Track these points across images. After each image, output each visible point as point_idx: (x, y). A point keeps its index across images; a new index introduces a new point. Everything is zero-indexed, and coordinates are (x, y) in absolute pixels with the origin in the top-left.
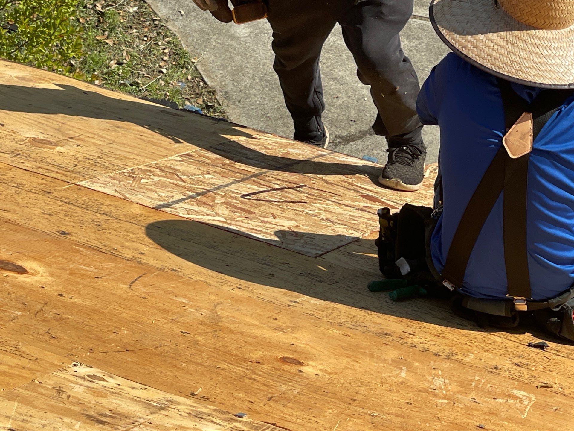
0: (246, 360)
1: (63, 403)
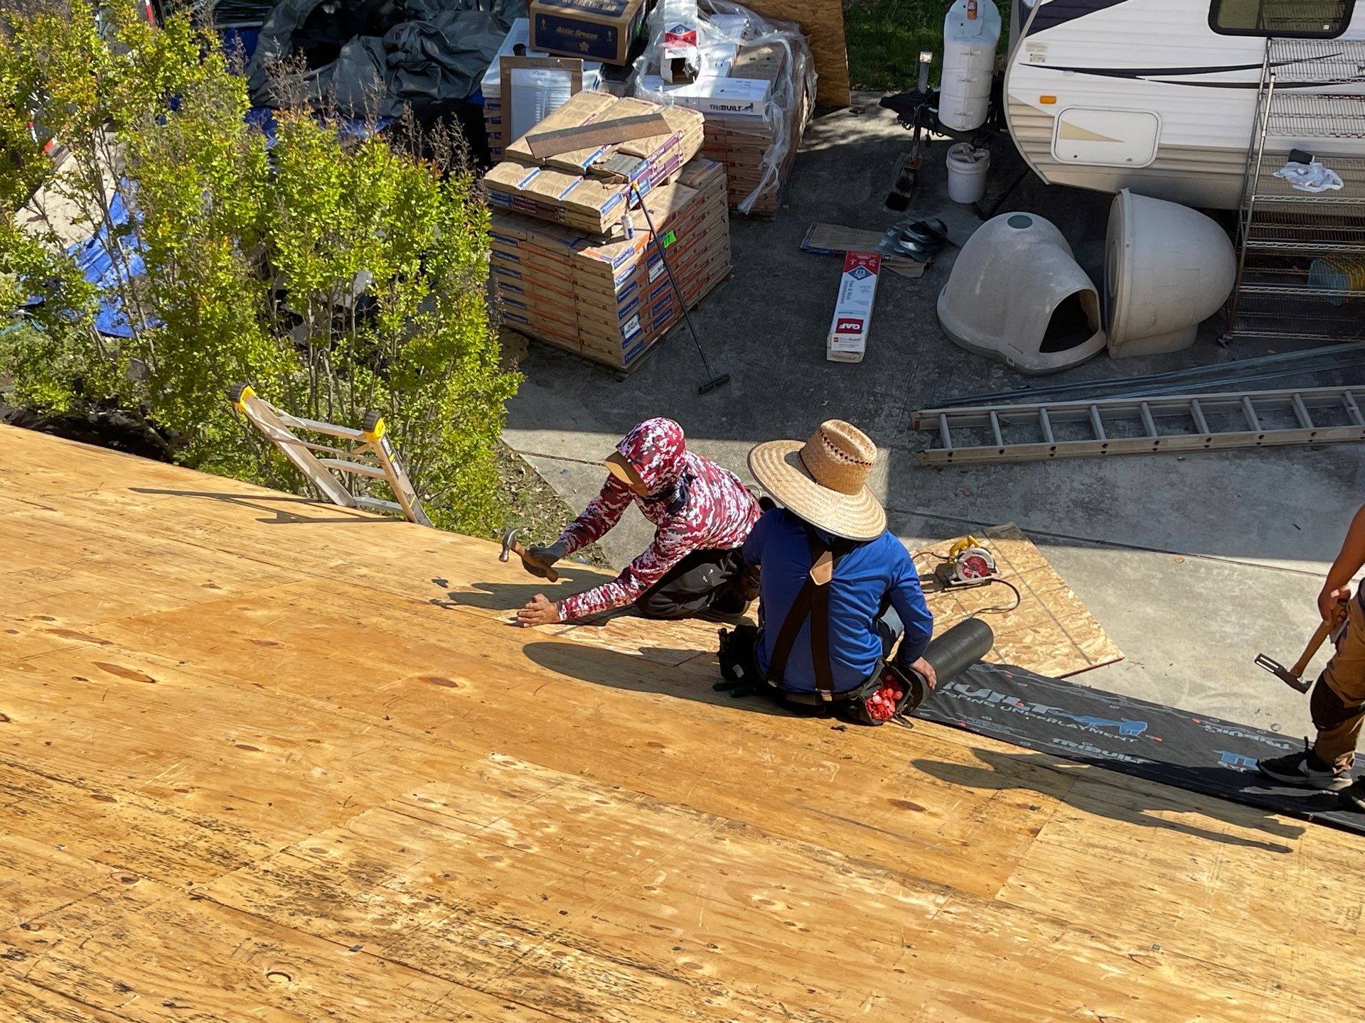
0: (622, 745)
1: (483, 783)
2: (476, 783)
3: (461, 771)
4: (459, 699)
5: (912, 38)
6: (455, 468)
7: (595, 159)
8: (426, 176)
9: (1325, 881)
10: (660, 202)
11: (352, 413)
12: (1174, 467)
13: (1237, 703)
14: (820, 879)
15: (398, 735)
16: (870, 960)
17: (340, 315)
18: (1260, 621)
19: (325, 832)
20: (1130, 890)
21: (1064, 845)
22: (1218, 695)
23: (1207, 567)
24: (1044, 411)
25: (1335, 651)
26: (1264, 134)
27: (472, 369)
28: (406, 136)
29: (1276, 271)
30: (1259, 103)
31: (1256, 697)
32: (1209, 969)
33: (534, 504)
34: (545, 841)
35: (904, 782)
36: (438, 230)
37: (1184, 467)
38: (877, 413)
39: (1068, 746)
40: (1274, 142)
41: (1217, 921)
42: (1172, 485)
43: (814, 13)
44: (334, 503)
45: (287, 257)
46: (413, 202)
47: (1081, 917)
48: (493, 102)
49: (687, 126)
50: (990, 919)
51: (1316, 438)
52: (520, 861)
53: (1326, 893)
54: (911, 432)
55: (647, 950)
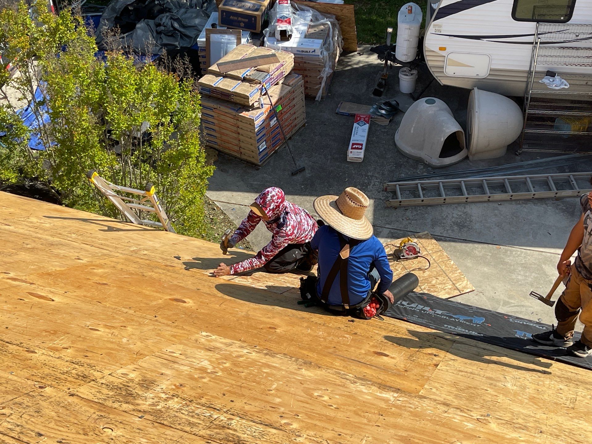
0: (258, 328)
1: (197, 345)
2: (195, 345)
3: (188, 340)
4: (187, 308)
5: (384, 22)
6: (186, 207)
7: (247, 73)
8: (173, 80)
9: (561, 386)
10: (275, 92)
11: (141, 183)
12: (497, 207)
13: (524, 309)
14: (343, 386)
15: (160, 324)
16: (365, 421)
17: (135, 141)
18: (533, 274)
19: (128, 366)
20: (477, 390)
21: (449, 371)
22: (515, 306)
23: (510, 251)
24: (441, 183)
25: (565, 287)
26: (535, 64)
27: (193, 164)
28: (164, 63)
29: (540, 123)
30: (533, 51)
31: (531, 307)
32: (511, 425)
33: (220, 223)
34: (224, 370)
35: (380, 344)
36: (178, 103)
37: (500, 208)
38: (369, 184)
39: (451, 328)
40: (540, 67)
41: (514, 404)
42: (496, 215)
43: (342, 10)
44: (132, 223)
45: (112, 116)
46: (167, 91)
47: (456, 402)
48: (202, 48)
49: (287, 59)
50: (417, 403)
51: (557, 195)
52: (213, 378)
53: (561, 392)
54: (383, 192)
55: (268, 417)
